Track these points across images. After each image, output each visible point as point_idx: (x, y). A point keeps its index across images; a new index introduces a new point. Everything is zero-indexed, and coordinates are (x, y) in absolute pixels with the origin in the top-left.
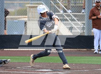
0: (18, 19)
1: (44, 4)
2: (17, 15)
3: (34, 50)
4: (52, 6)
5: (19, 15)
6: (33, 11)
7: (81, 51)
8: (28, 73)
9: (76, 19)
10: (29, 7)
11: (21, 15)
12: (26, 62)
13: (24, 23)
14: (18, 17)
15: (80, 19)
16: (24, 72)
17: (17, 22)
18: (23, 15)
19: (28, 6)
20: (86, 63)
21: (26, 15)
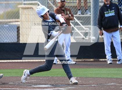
0: (9, 24)
1: (40, 4)
2: (7, 19)
3: (29, 62)
4: (50, 7)
5: (10, 19)
6: (27, 14)
7: (87, 61)
8: (22, 89)
9: (80, 22)
11: (13, 18)
12: (19, 76)
13: (16, 27)
14: (9, 20)
15: (84, 23)
16: (17, 88)
17: (7, 27)
18: (15, 18)
19: (20, 7)
20: (93, 76)
21: (18, 18)
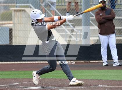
6: (19, 16)
7: (78, 63)
10: (15, 11)
12: (11, 78)
13: (9, 30)
14: (1, 22)
